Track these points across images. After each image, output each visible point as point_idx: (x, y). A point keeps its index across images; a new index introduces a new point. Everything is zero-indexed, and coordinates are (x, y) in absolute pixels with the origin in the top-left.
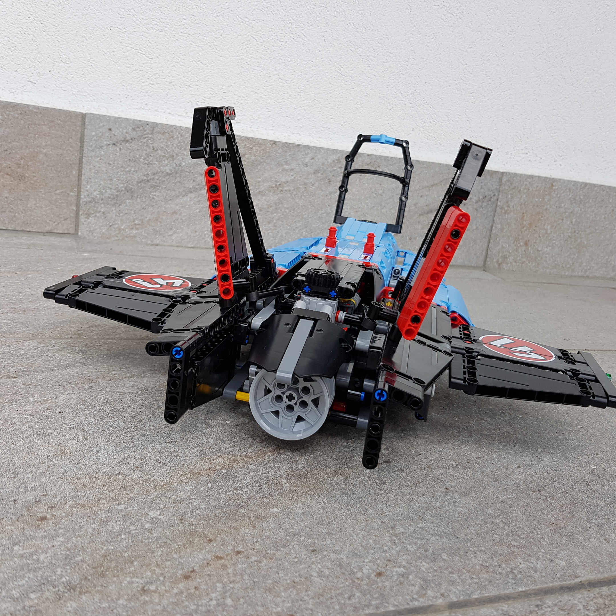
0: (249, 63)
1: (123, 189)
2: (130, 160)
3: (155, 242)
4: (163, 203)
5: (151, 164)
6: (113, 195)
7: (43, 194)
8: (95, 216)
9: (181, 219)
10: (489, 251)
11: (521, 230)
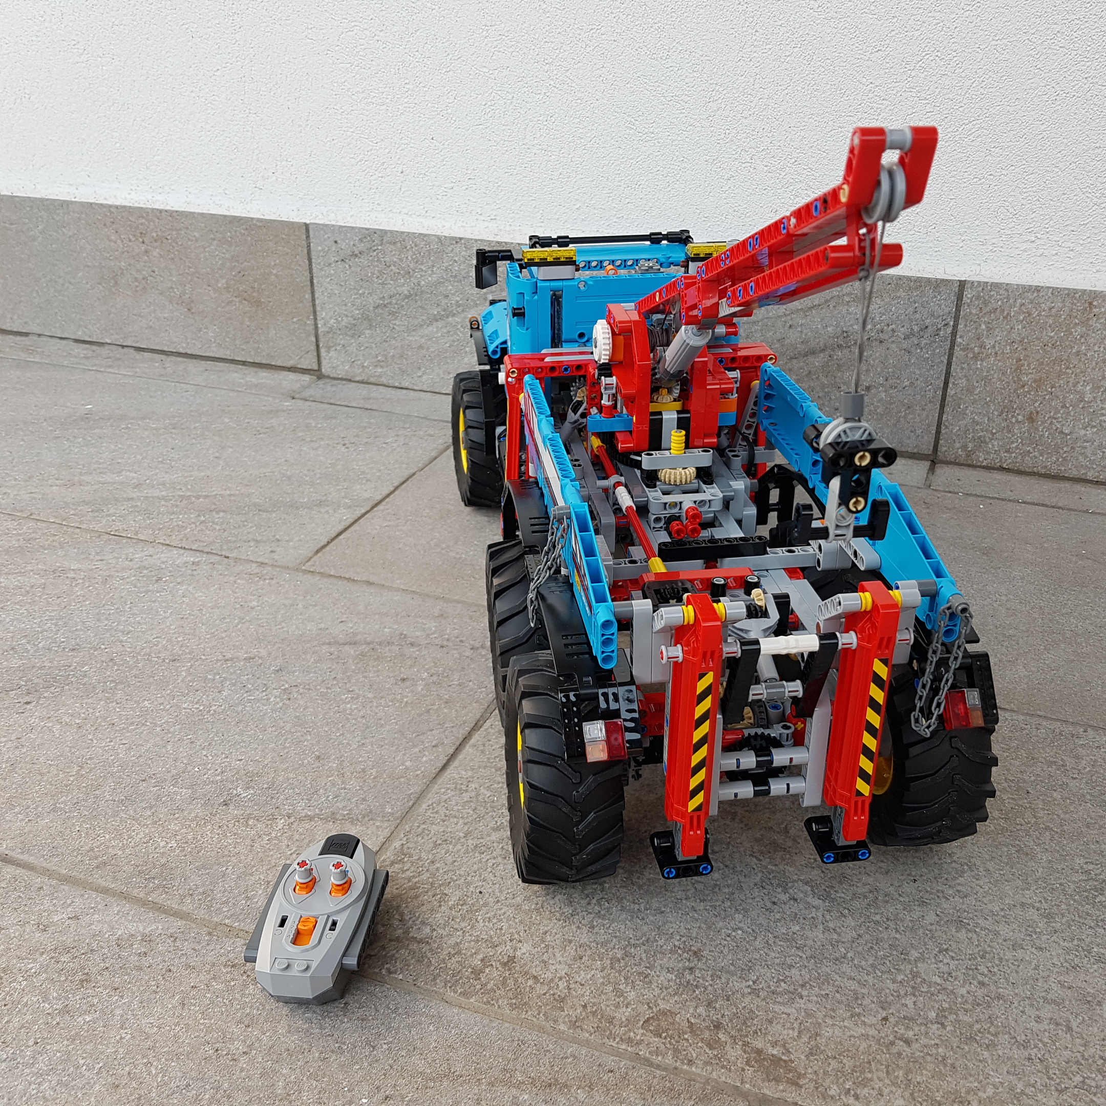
1: (360, 316)
2: (362, 279)
3: (403, 385)
6: (350, 324)
7: (281, 322)
8: (336, 349)
10: (943, 427)
11: (1015, 390)
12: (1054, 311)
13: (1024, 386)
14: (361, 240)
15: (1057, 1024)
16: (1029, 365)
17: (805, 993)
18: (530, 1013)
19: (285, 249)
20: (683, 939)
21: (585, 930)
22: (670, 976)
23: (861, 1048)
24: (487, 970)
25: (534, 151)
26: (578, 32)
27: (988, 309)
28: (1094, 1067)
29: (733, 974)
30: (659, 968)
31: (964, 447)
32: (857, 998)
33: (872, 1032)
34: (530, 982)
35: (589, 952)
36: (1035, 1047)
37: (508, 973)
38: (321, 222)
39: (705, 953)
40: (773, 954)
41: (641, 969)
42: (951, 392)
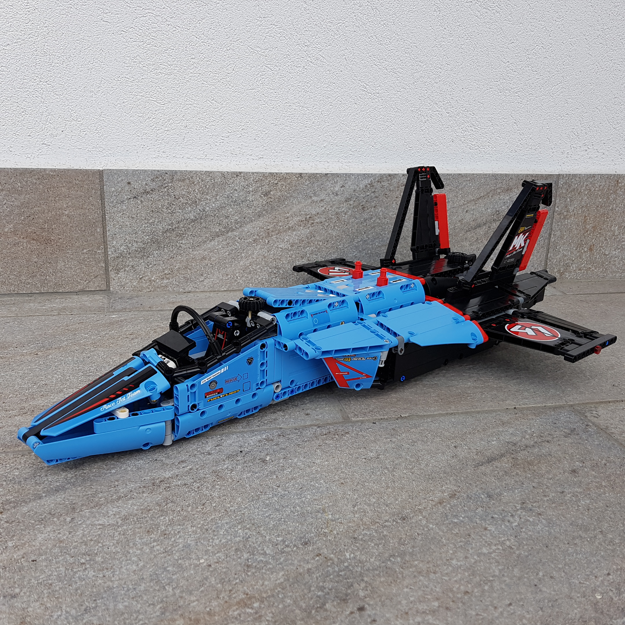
0: (265, 95)
1: (149, 241)
2: (153, 211)
3: (187, 290)
4: (191, 250)
5: (174, 213)
6: (140, 248)
7: (71, 255)
8: (125, 270)
9: (211, 264)
10: (548, 261)
11: (584, 234)
13: (587, 231)
14: (153, 180)
16: (590, 219)
19: (79, 192)
27: (571, 190)
38: (115, 168)
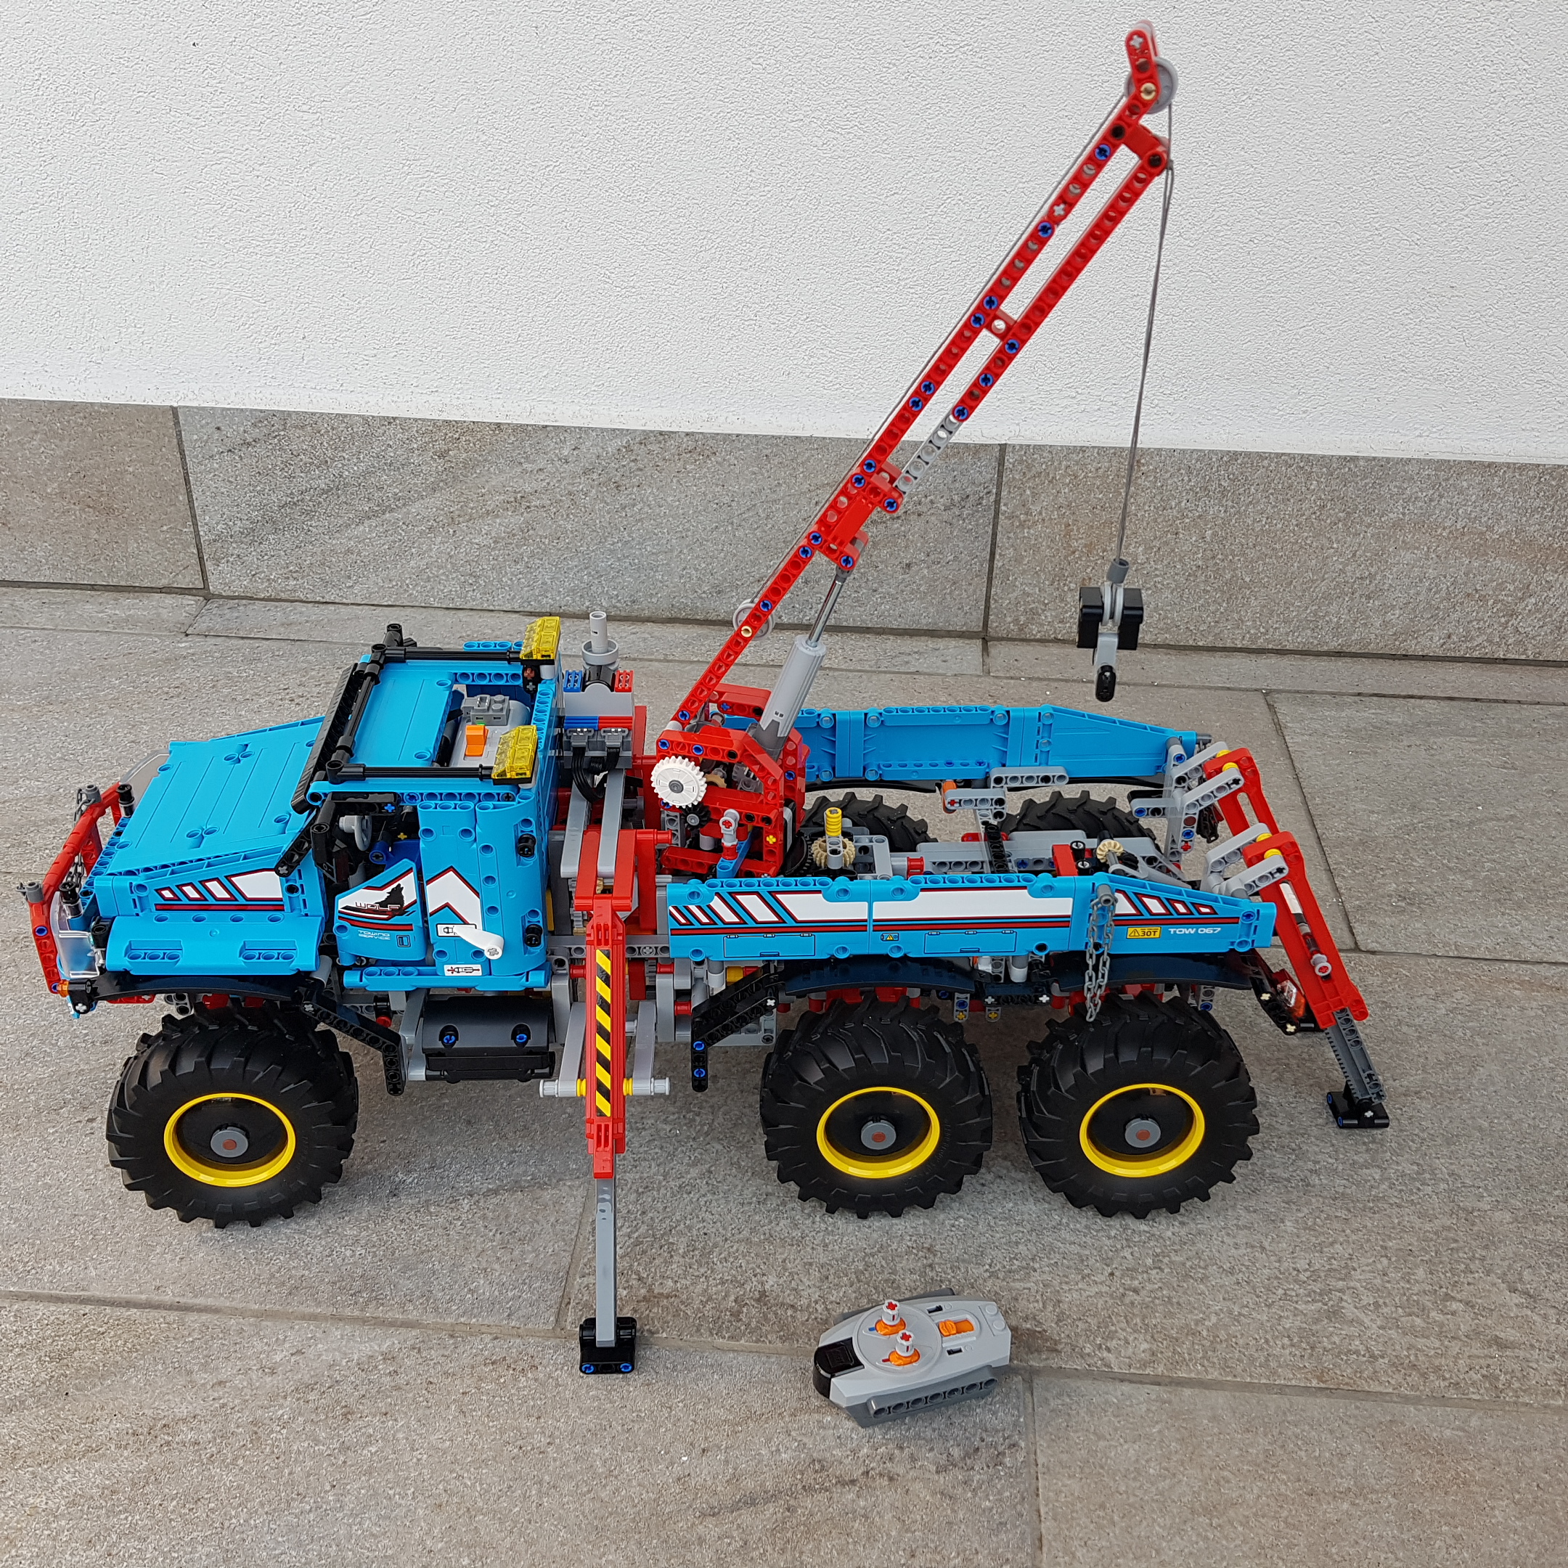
1: (260, 518)
2: (259, 473)
4: (327, 537)
5: (294, 477)
6: (247, 529)
7: (145, 532)
8: (228, 562)
9: (362, 561)
10: (992, 602)
11: (1066, 557)
12: (1101, 471)
13: (1074, 552)
14: (254, 425)
15: (1253, 1247)
16: (1078, 530)
17: (1037, 1266)
18: (800, 1341)
19: (145, 440)
20: (913, 1238)
21: (820, 1249)
22: (915, 1277)
23: (1099, 1306)
24: (745, 1310)
25: (483, 310)
26: (530, 169)
27: (1032, 474)
28: (1290, 1279)
29: (970, 1263)
30: (901, 1271)
31: (1016, 621)
32: (1083, 1261)
33: (1105, 1289)
34: (790, 1312)
35: (832, 1271)
36: (1240, 1271)
37: (765, 1308)
38: (195, 404)
39: (937, 1247)
40: (998, 1235)
41: (886, 1276)
42: (998, 564)
